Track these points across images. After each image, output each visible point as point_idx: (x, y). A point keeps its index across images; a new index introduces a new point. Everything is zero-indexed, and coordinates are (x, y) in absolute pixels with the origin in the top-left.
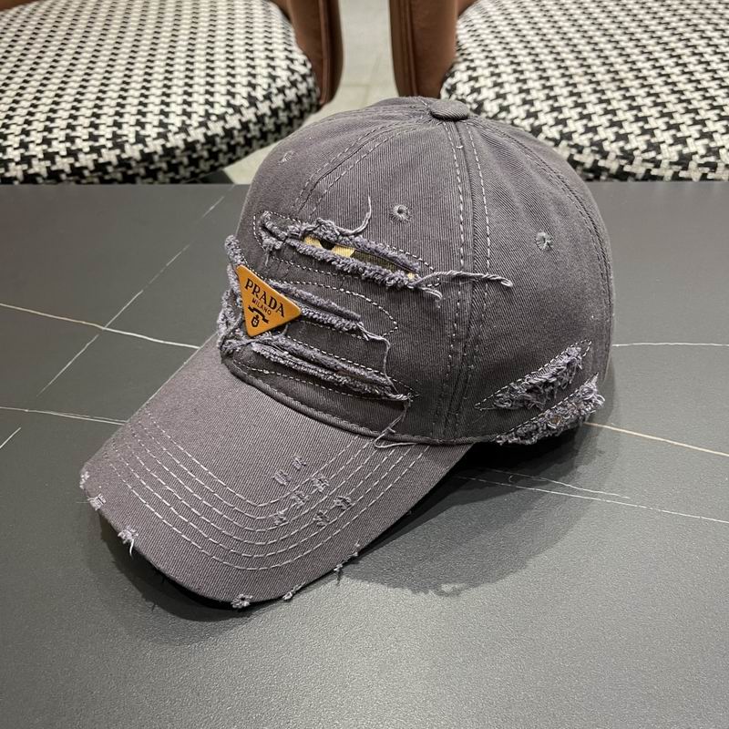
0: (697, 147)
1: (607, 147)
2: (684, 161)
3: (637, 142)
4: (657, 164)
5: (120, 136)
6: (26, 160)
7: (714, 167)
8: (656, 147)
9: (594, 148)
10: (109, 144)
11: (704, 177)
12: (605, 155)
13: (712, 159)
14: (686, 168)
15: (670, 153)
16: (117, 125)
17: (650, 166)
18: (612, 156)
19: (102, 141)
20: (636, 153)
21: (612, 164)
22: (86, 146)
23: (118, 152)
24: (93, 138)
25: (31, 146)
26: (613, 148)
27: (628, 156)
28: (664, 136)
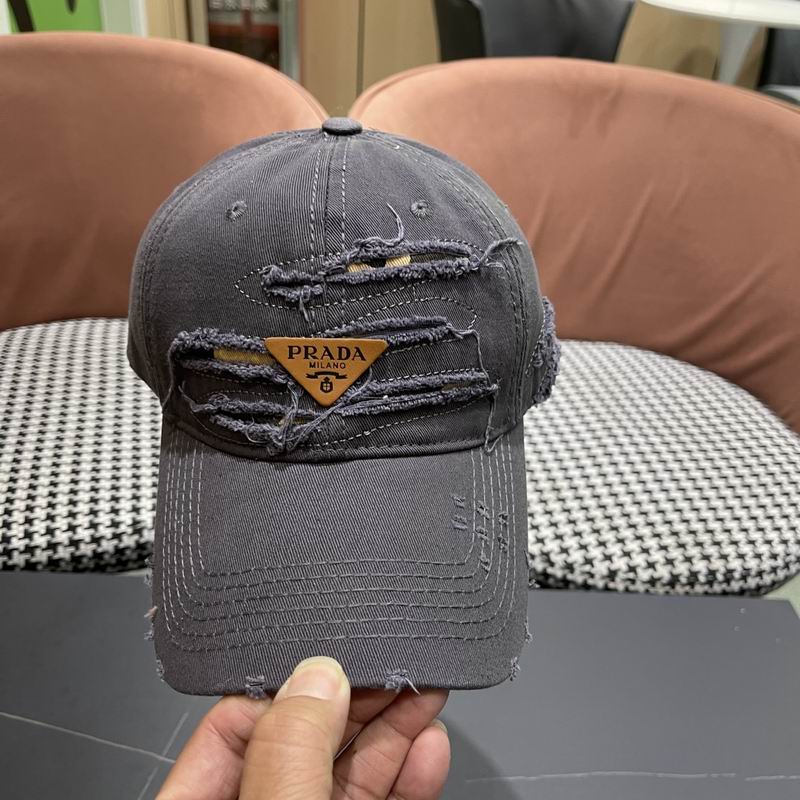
0: (620, 564)
1: (554, 558)
2: (612, 575)
3: (576, 556)
4: (592, 576)
5: (139, 522)
6: (52, 546)
7: (633, 581)
8: (589, 561)
9: (545, 557)
10: (130, 530)
11: (627, 590)
12: (552, 564)
13: (631, 575)
14: (613, 580)
15: (601, 568)
16: (136, 510)
17: (586, 576)
18: (557, 566)
19: (123, 528)
20: (576, 566)
21: (558, 572)
22: (108, 532)
23: (136, 537)
24: (115, 524)
25: (57, 533)
26: (558, 559)
27: (570, 567)
28: (596, 553)
